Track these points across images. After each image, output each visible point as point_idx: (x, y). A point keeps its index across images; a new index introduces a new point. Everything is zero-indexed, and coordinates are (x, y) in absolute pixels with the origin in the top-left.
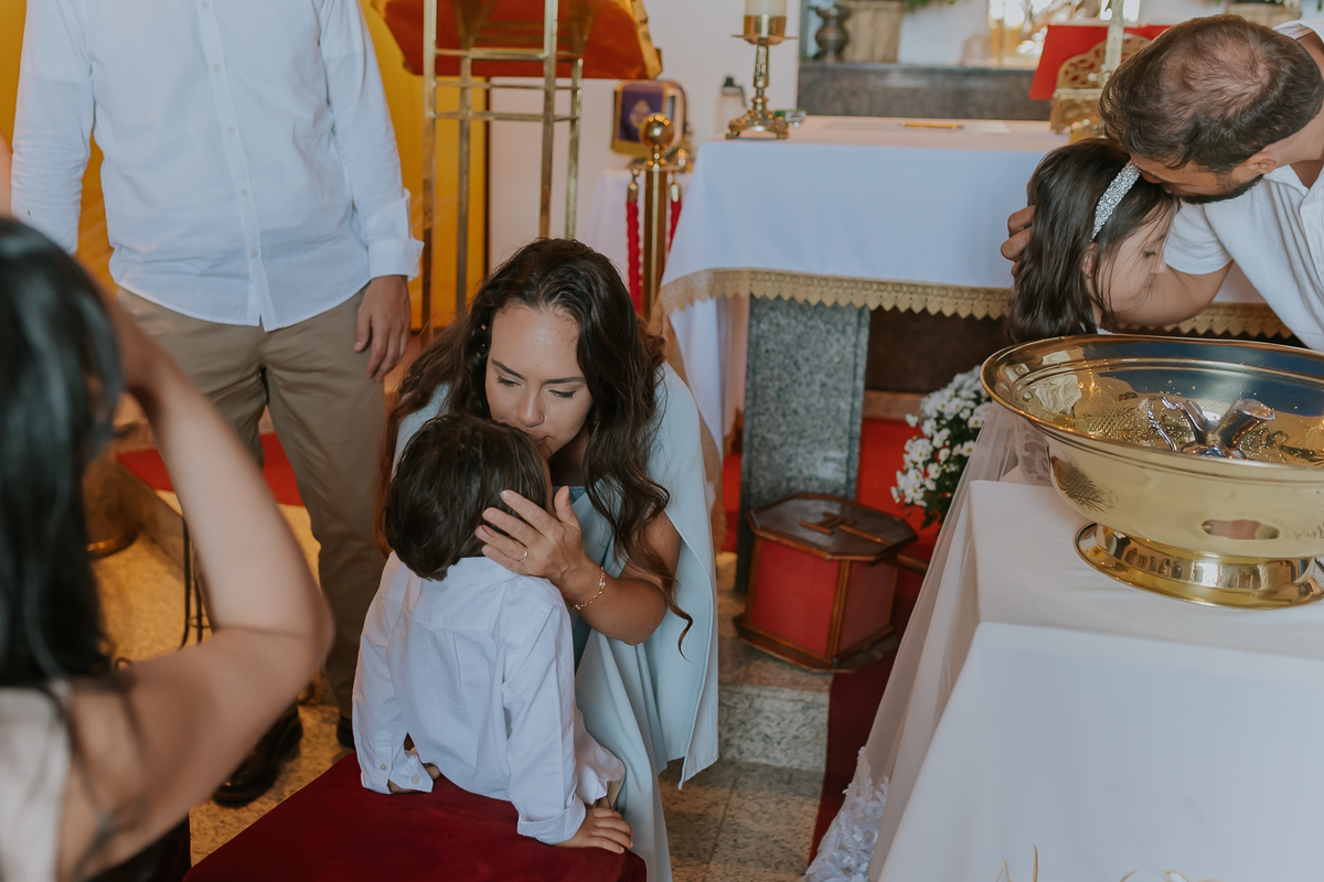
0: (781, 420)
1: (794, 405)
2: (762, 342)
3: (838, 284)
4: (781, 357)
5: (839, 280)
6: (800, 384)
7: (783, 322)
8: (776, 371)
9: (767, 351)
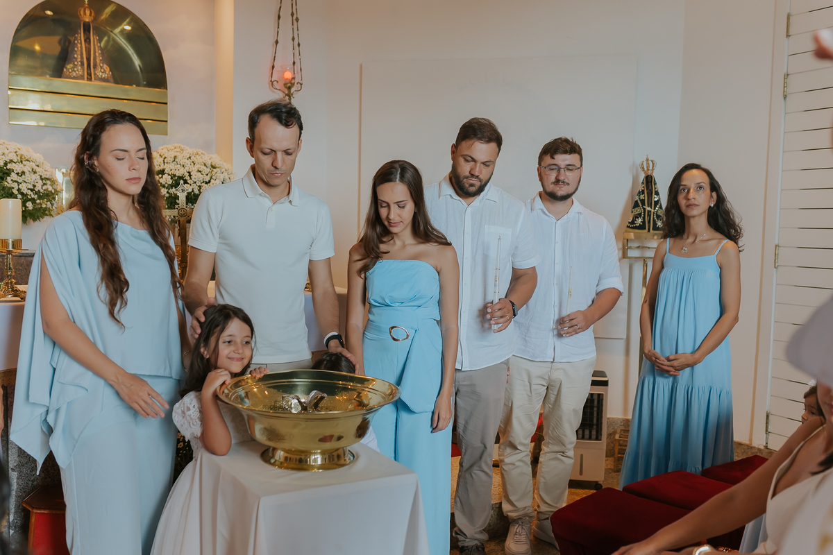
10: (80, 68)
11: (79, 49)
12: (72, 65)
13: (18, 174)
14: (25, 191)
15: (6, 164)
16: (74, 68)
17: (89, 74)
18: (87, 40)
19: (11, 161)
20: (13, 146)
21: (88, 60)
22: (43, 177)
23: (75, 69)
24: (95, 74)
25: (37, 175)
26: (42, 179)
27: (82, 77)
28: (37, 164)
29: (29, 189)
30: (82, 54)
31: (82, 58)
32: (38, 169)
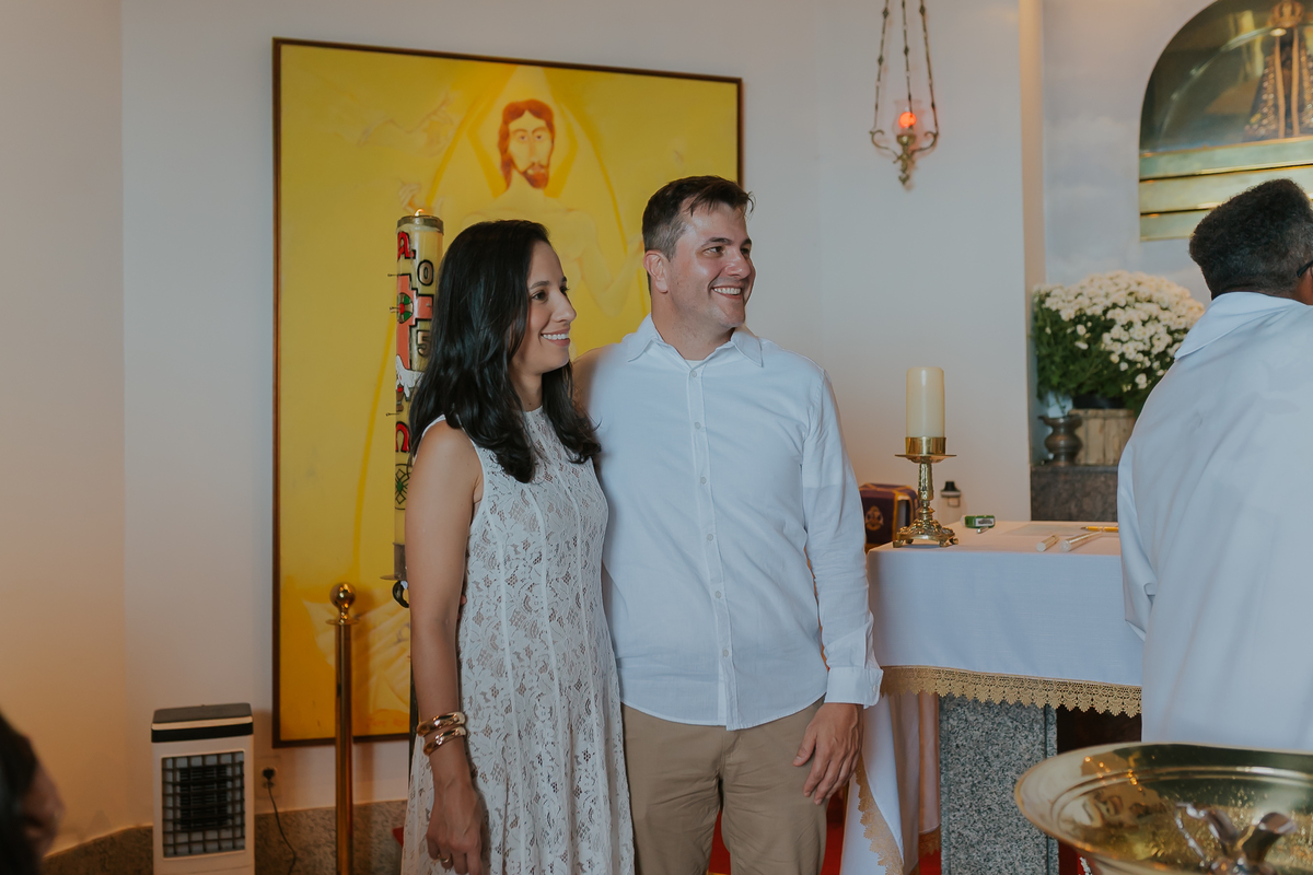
0: (976, 817)
1: (988, 802)
2: (952, 737)
3: (1003, 683)
4: (972, 752)
5: (1003, 679)
6: (993, 781)
7: (971, 719)
8: (968, 767)
9: (957, 746)
10: (1272, 117)
11: (1272, 81)
12: (1258, 116)
13: (1123, 326)
14: (1131, 355)
15: (1105, 312)
16: (1261, 120)
17: (1289, 126)
18: (1286, 63)
19: (1115, 306)
20: (1127, 279)
21: (1288, 98)
22: (1173, 328)
23: (1265, 122)
24: (1301, 123)
25: (1160, 325)
26: (1170, 333)
27: (1275, 135)
28: (1164, 306)
29: (1139, 352)
30: (1275, 92)
31: (1276, 98)
32: (1164, 316)
